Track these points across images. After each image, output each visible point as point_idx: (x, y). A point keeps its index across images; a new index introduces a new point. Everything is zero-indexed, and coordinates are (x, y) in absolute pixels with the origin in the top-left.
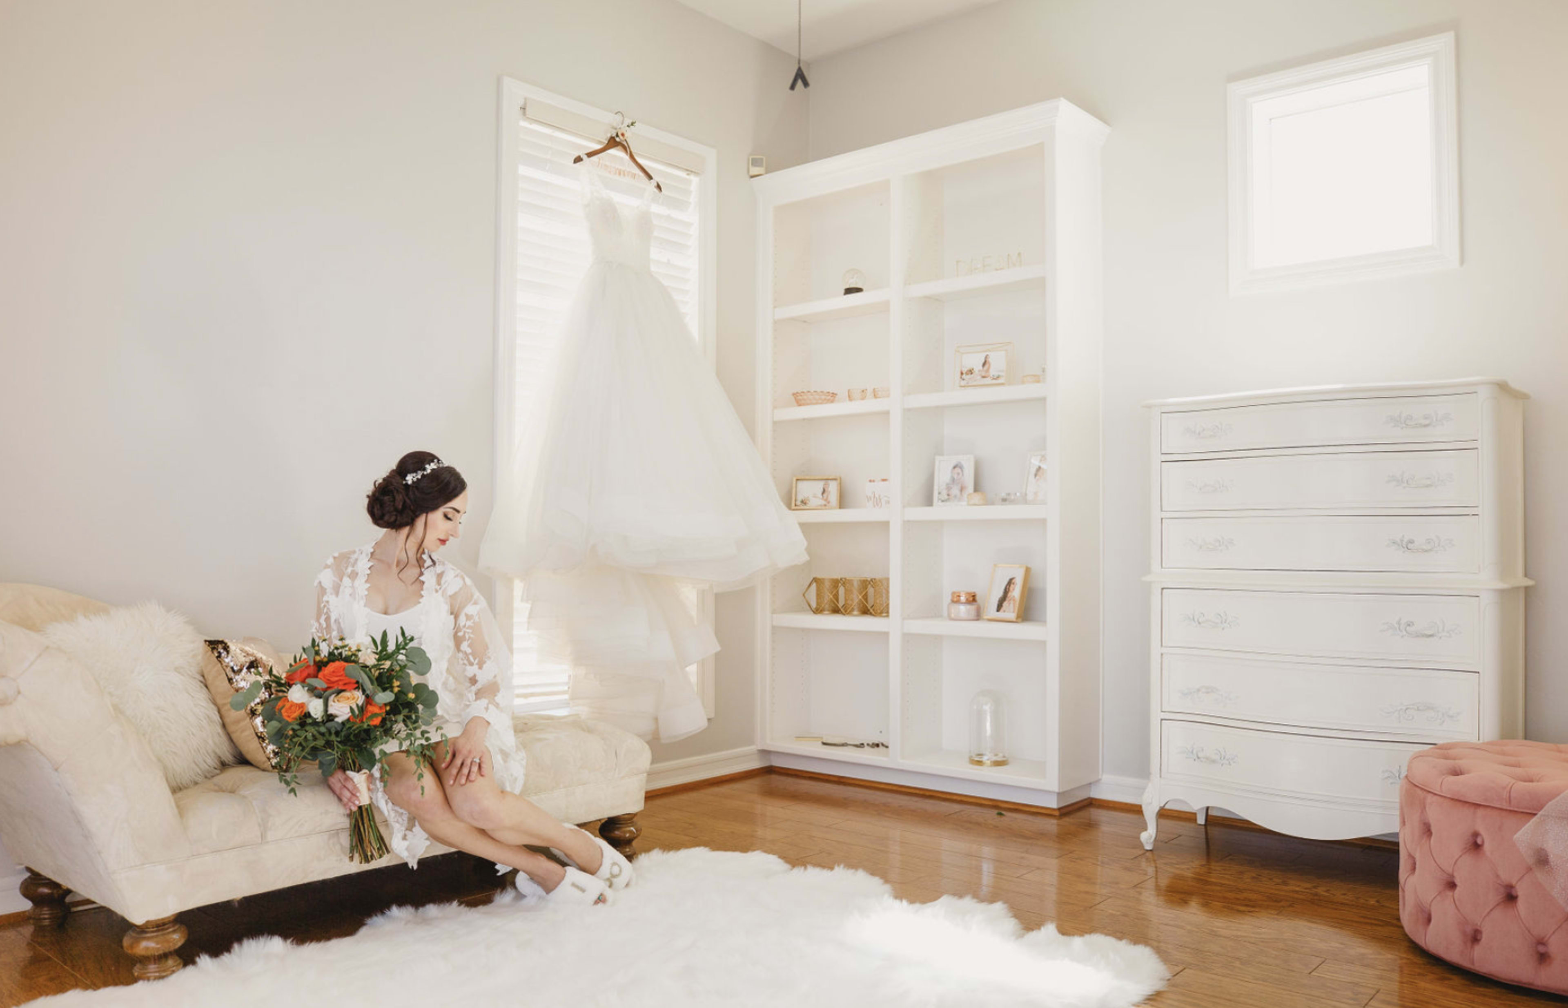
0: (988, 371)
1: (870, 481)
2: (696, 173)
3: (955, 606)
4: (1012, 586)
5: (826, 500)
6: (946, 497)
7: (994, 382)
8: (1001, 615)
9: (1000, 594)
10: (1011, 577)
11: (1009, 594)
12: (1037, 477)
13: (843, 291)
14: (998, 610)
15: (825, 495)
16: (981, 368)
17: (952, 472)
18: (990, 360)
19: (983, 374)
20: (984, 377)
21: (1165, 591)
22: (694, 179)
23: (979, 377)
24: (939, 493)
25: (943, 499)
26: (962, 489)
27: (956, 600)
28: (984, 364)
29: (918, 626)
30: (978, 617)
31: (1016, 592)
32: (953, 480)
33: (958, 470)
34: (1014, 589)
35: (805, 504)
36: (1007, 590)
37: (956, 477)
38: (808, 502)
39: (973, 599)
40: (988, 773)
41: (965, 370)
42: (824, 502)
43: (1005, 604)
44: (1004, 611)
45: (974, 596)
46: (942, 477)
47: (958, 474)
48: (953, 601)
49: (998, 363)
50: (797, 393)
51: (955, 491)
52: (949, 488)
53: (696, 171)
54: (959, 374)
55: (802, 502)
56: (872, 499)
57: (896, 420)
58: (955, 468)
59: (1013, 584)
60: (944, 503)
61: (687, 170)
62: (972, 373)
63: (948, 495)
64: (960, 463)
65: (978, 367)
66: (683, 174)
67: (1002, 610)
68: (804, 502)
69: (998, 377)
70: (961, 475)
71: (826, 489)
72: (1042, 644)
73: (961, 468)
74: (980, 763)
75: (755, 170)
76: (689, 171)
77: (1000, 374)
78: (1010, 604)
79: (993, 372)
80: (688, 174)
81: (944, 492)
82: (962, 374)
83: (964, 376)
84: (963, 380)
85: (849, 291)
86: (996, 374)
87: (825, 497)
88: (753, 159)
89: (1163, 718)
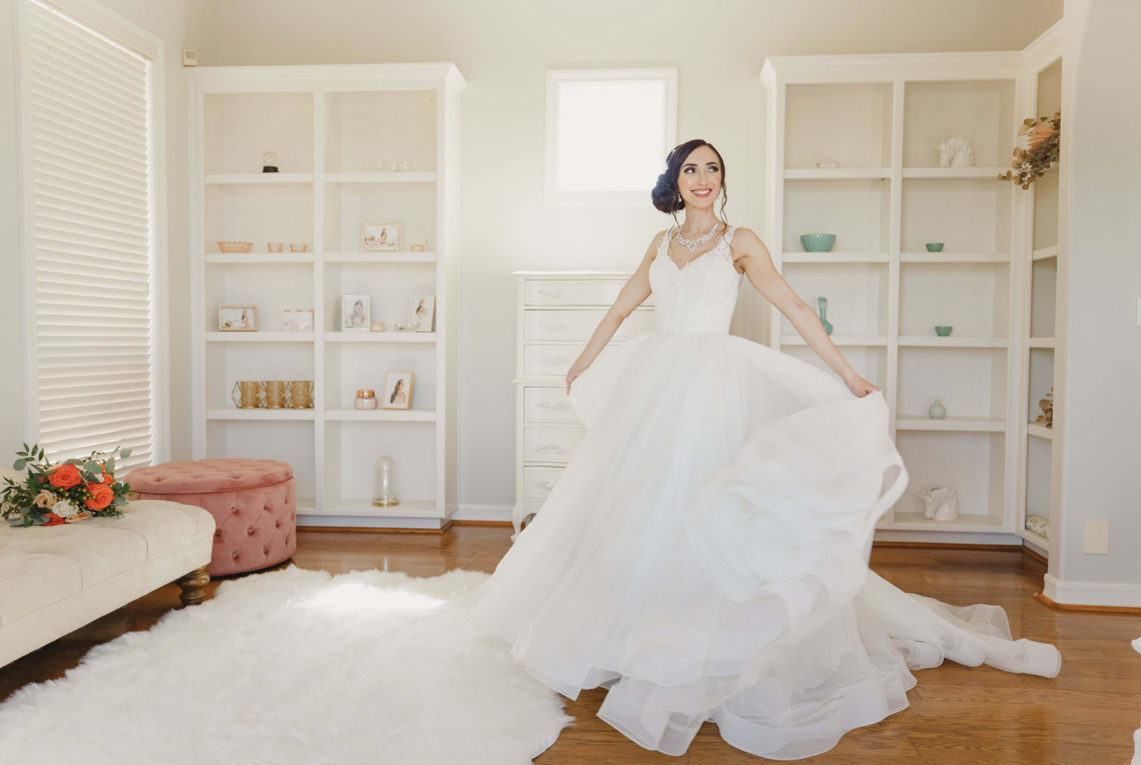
0: (385, 239)
1: (286, 311)
2: (150, 59)
3: (360, 400)
4: (401, 386)
5: (246, 323)
6: (351, 325)
7: (391, 248)
8: (394, 405)
9: (392, 391)
10: (400, 379)
11: (399, 391)
12: (419, 313)
13: (262, 169)
14: (392, 401)
15: (244, 320)
16: (380, 237)
17: (354, 307)
18: (387, 232)
19: (382, 241)
20: (382, 243)
21: (526, 389)
22: (148, 64)
23: (379, 243)
24: (346, 322)
25: (349, 326)
26: (362, 319)
27: (360, 395)
28: (382, 234)
29: (335, 415)
30: (376, 407)
31: (405, 389)
32: (356, 314)
33: (359, 306)
34: (402, 388)
35: (229, 326)
36: (398, 388)
37: (357, 311)
38: (231, 325)
39: (372, 395)
40: (385, 511)
41: (368, 237)
42: (244, 325)
43: (397, 398)
44: (396, 402)
45: (373, 393)
46: (347, 310)
47: (359, 309)
48: (358, 397)
49: (392, 234)
50: (220, 242)
51: (358, 320)
52: (353, 318)
53: (150, 57)
54: (364, 240)
55: (226, 324)
56: (289, 324)
57: (319, 270)
58: (356, 304)
59: (402, 384)
60: (350, 329)
61: (145, 55)
62: (373, 240)
63: (353, 323)
64: (360, 301)
65: (378, 236)
66: (140, 58)
67: (395, 401)
68: (228, 325)
69: (393, 244)
70: (361, 308)
71: (245, 316)
72: (433, 424)
73: (361, 304)
74: (381, 505)
75: (188, 61)
76: (145, 57)
77: (395, 242)
78: (400, 397)
79: (388, 241)
80: (144, 59)
81: (350, 322)
82: (366, 240)
83: (367, 242)
84: (367, 244)
85: (267, 169)
86: (392, 242)
87: (245, 322)
88: (186, 52)
89: (525, 465)
